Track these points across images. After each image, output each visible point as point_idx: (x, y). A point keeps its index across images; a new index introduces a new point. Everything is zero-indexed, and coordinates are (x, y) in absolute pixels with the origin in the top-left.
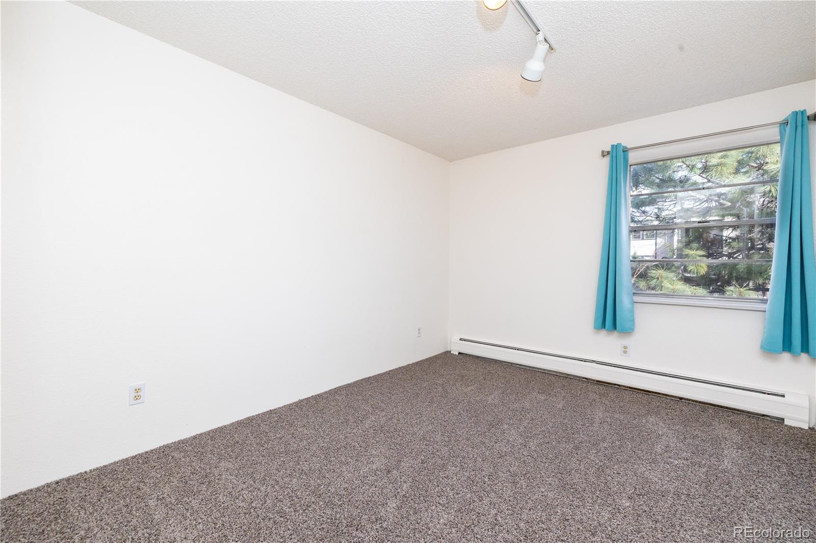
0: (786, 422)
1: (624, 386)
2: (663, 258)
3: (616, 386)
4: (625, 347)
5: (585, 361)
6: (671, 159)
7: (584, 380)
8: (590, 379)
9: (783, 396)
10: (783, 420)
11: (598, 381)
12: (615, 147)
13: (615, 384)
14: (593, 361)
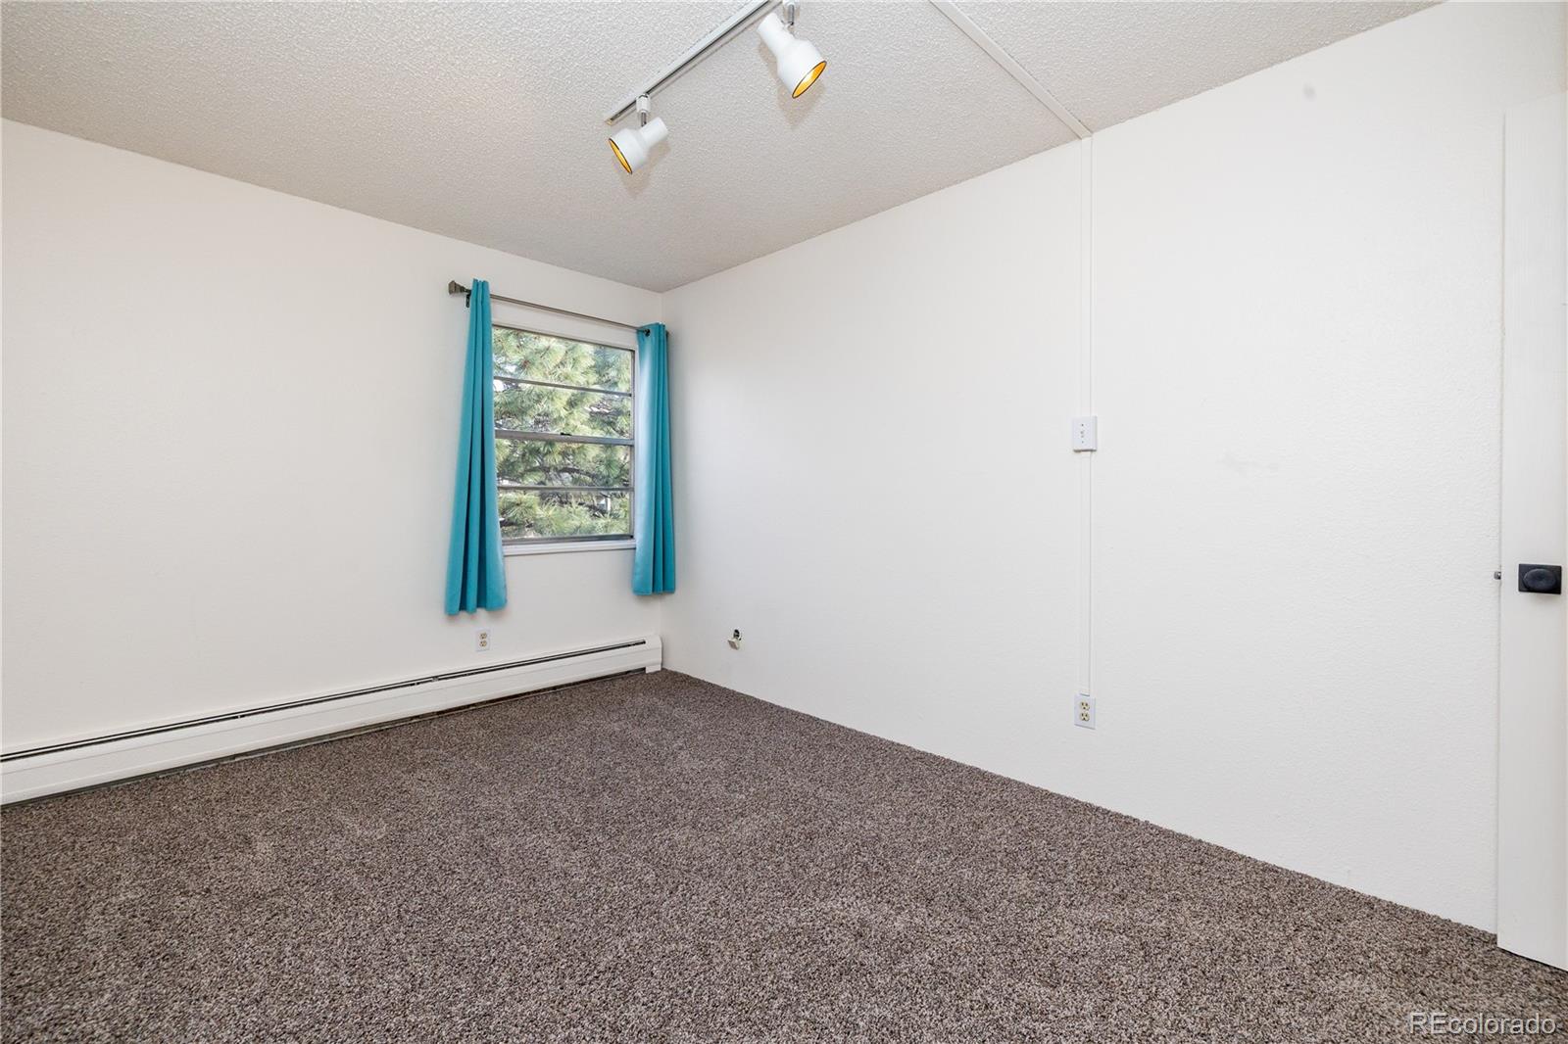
0: (648, 670)
1: (481, 703)
2: (539, 484)
3: (471, 708)
4: (483, 636)
5: (418, 684)
6: (538, 333)
7: (415, 720)
8: (423, 716)
9: (644, 642)
10: (644, 669)
11: (439, 713)
12: (480, 286)
13: (469, 706)
14: (436, 678)
